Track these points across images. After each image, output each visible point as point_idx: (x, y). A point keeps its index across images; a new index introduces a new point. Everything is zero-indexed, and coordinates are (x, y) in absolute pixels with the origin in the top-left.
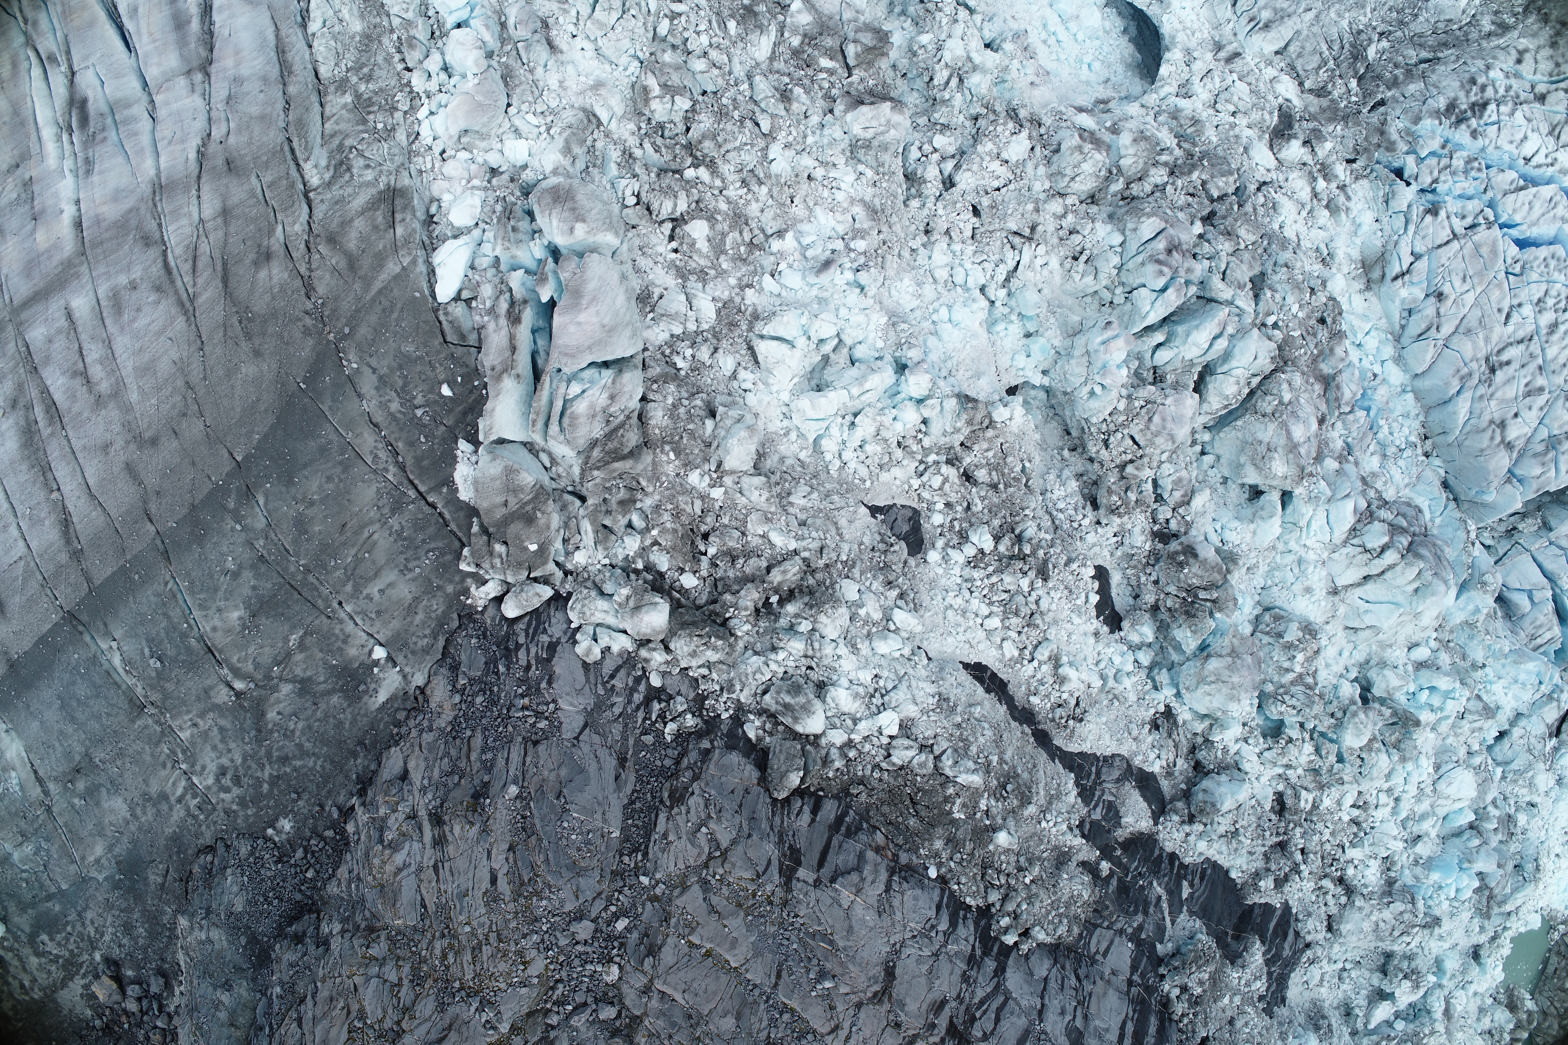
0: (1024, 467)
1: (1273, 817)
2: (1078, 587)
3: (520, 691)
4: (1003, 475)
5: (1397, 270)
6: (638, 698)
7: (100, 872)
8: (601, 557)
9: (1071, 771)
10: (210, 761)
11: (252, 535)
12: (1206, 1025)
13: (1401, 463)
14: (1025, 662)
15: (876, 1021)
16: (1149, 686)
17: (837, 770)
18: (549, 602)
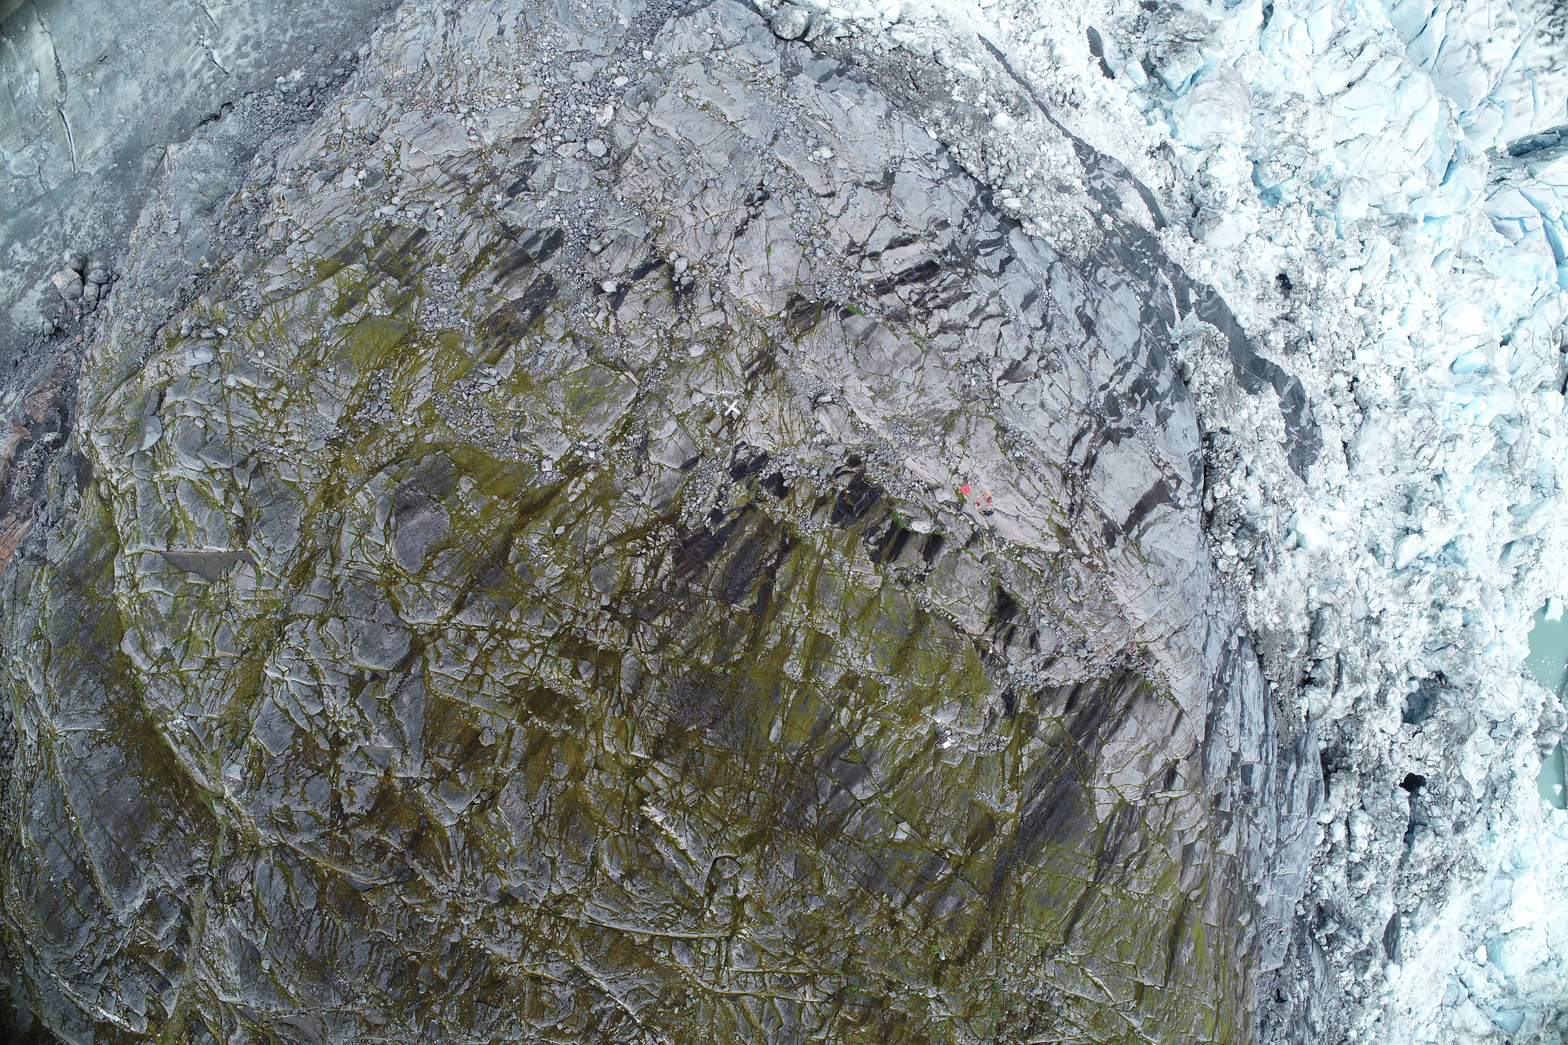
7: (94, 165)
9: (1069, 138)
10: (234, 33)
12: (1226, 420)
15: (874, 205)
16: (1144, 122)
17: (839, 39)
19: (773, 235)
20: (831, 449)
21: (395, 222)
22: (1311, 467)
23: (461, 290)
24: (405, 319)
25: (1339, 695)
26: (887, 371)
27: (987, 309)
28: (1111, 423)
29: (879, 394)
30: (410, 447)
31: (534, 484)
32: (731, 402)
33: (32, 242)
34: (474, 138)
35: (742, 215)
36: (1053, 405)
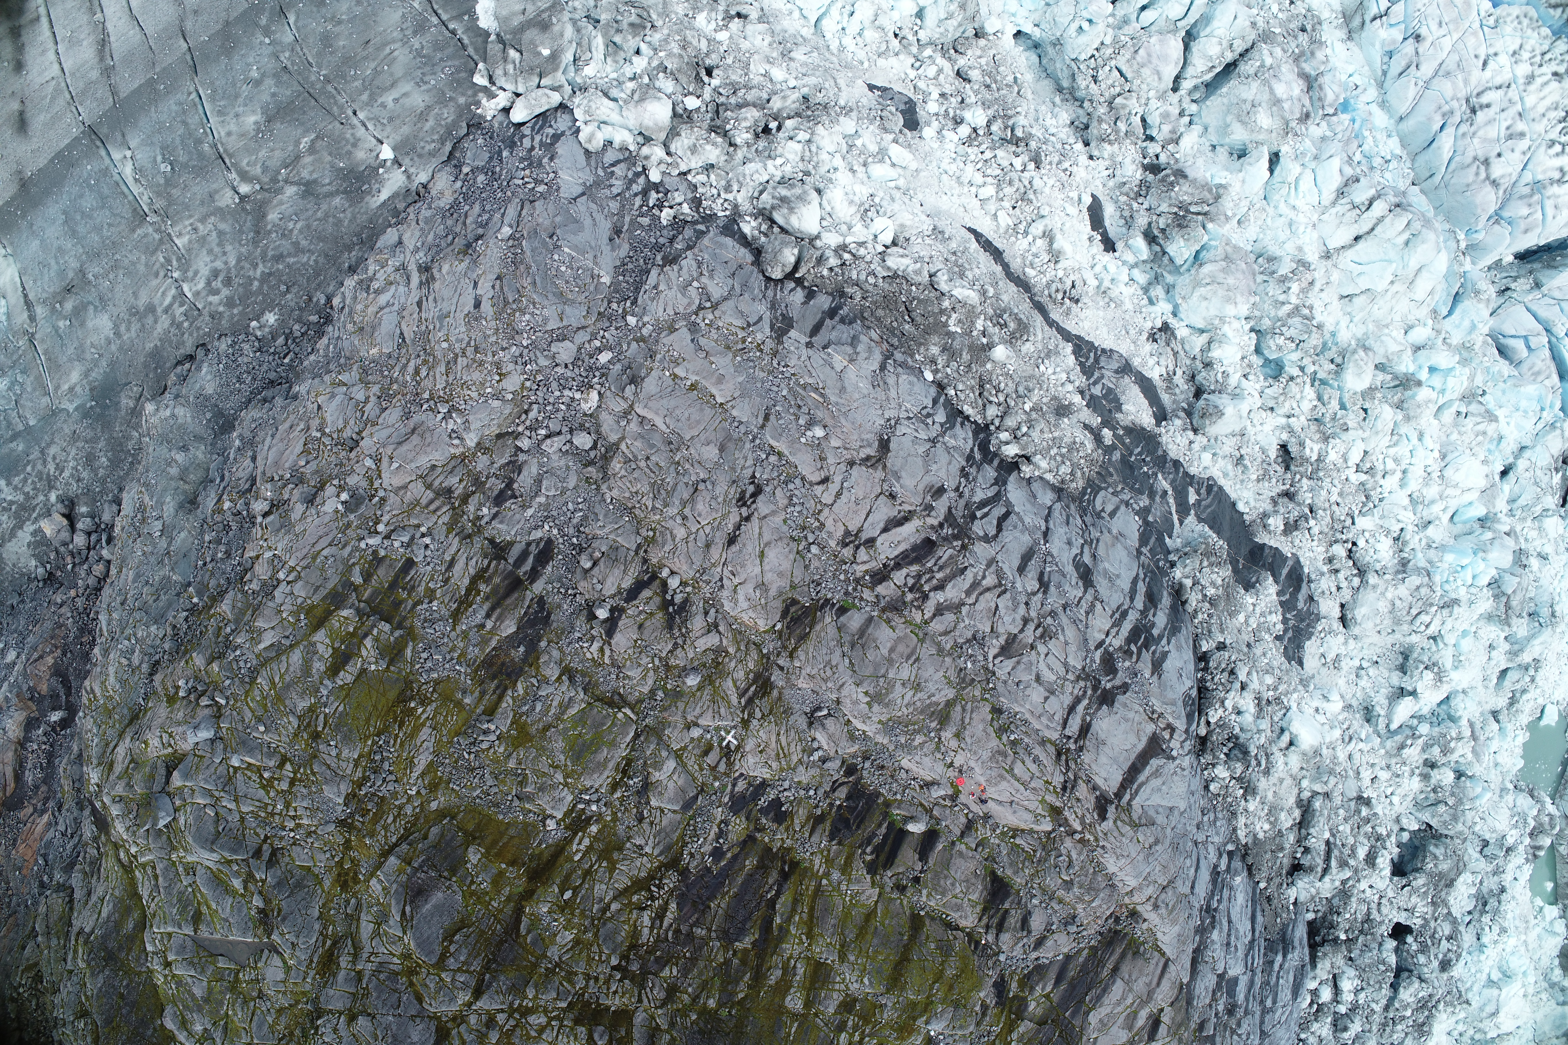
0: (1015, 78)
1: (1279, 468)
2: (1071, 185)
3: (522, 166)
4: (996, 81)
5: (1374, 11)
6: (636, 187)
7: (71, 401)
8: (609, 71)
9: (1069, 341)
10: (203, 265)
11: (279, 48)
12: (1222, 632)
14: (1020, 236)
15: (869, 484)
16: (1145, 301)
17: (831, 269)
18: (556, 109)
19: (767, 537)
20: (828, 765)
21: (382, 553)
22: (1308, 643)
23: (454, 629)
24: (399, 672)
25: (1327, 879)
26: (883, 671)
27: (984, 582)
28: (1107, 684)
29: (876, 699)
30: (417, 819)
31: (540, 844)
32: (728, 733)
33: (16, 480)
34: (456, 442)
35: (734, 518)
36: (1049, 676)
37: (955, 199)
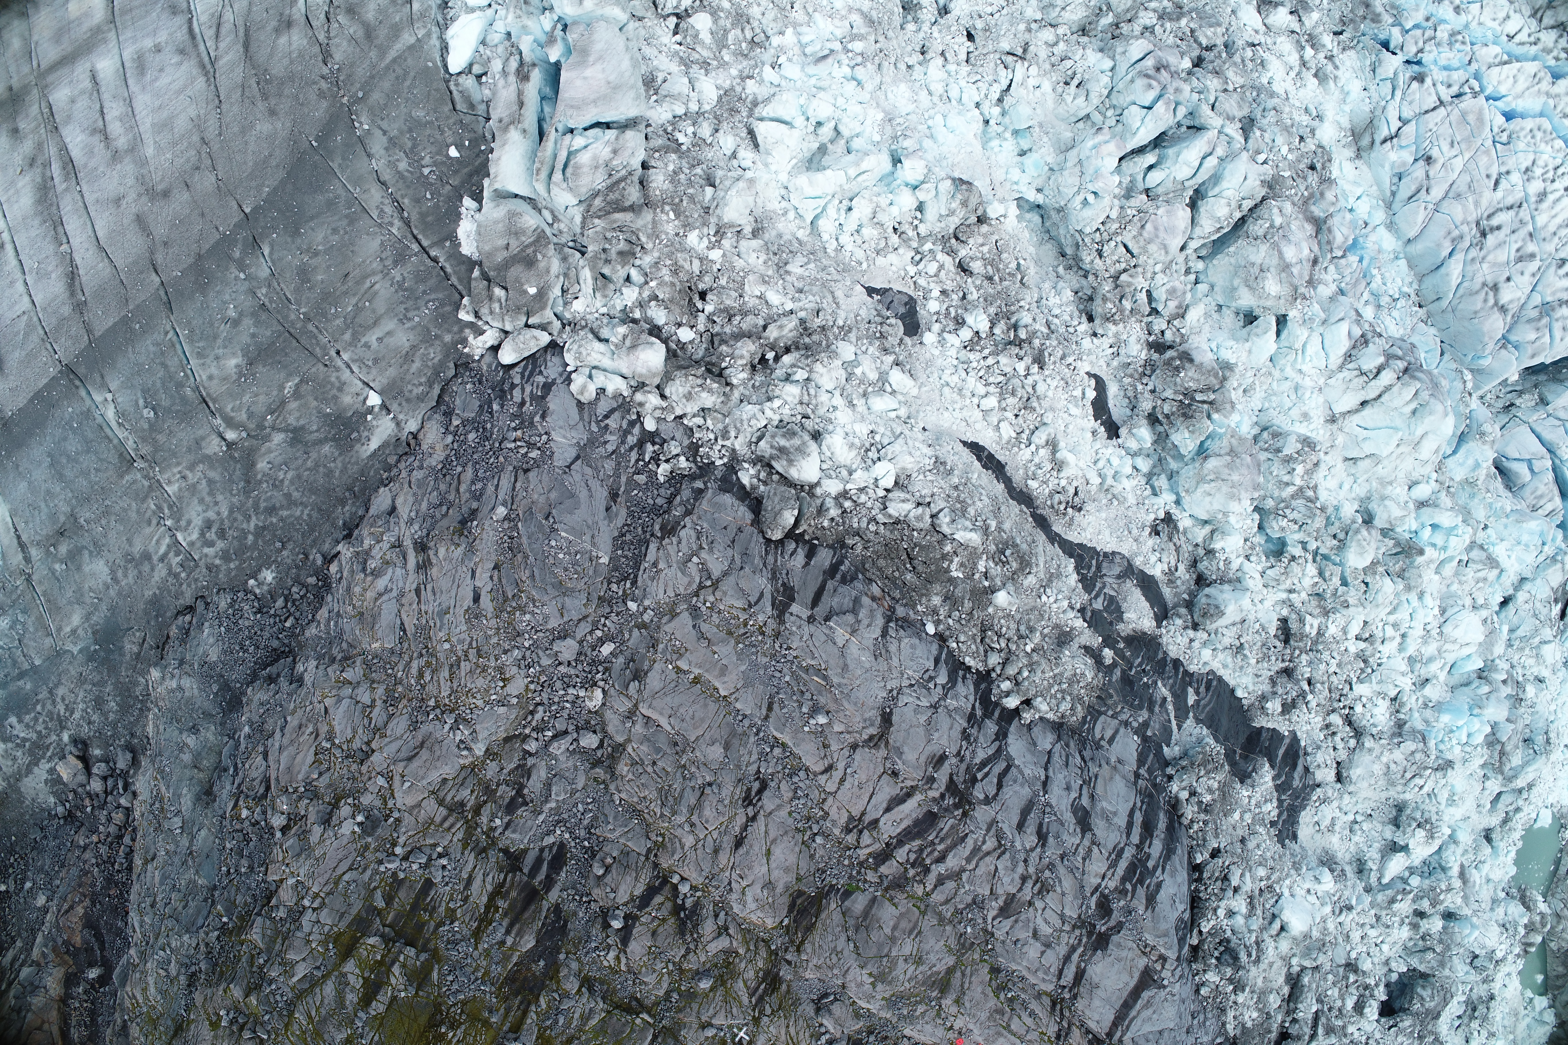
0: (1019, 264)
1: (1278, 644)
2: (1074, 381)
3: (513, 425)
4: (998, 270)
5: (1384, 132)
6: (631, 440)
7: (75, 644)
8: (599, 305)
9: (1071, 556)
10: (195, 515)
11: (255, 284)
12: (1217, 836)
13: (1395, 313)
14: (1023, 446)
15: (872, 766)
16: (1148, 492)
17: (832, 519)
18: (546, 349)
19: (772, 834)
21: (401, 876)
23: (476, 948)
24: (428, 996)
26: (886, 951)
27: (984, 847)
28: (1102, 927)
29: (880, 978)
32: (740, 1030)
33: (27, 718)
34: (465, 753)
35: (741, 820)
36: (1045, 930)
37: (957, 414)
